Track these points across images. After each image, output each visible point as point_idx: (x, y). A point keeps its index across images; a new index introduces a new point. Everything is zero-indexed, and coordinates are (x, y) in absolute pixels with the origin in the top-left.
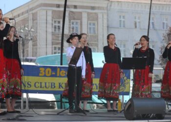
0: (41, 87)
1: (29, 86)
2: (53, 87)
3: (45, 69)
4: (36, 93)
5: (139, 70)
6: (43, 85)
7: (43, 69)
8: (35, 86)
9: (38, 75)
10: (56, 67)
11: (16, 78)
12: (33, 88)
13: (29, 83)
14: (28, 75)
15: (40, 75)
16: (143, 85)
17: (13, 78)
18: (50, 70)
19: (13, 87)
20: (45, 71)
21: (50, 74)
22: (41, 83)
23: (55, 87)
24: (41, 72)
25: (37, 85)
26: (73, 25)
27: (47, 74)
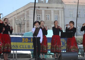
0: (23, 48)
1: (17, 47)
2: (29, 47)
3: (25, 39)
4: (21, 50)
5: (69, 38)
6: (24, 46)
7: (24, 39)
8: (20, 47)
9: (21, 42)
10: (30, 37)
11: (8, 44)
12: (19, 48)
13: (17, 46)
14: (16, 42)
15: (22, 41)
16: (70, 46)
17: (6, 43)
18: (27, 39)
19: (7, 48)
20: (25, 40)
21: (27, 41)
22: (23, 46)
23: (30, 47)
24: (23, 40)
25: (21, 46)
26: (47, 17)
27: (26, 41)
